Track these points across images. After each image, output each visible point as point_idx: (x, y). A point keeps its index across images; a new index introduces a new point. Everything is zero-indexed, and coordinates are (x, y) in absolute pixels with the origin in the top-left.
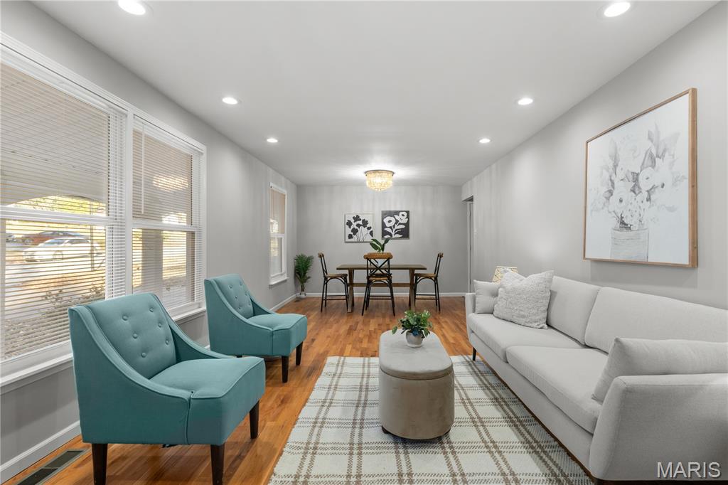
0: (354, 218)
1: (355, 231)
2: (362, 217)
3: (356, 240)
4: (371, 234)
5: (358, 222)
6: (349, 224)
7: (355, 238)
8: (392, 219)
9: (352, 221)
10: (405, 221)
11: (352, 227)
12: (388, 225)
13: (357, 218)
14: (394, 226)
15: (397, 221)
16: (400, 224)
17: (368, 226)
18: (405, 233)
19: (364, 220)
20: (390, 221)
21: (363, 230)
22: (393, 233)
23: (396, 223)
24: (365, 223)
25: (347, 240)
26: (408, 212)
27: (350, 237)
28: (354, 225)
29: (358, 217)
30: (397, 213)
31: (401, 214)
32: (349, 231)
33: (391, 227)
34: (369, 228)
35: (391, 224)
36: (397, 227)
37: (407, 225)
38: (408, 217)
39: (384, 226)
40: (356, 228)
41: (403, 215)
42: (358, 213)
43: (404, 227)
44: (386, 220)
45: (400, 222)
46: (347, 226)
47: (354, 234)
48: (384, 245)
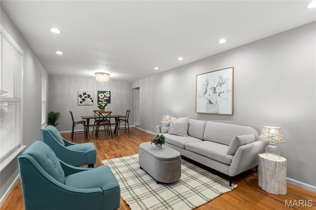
0: (83, 93)
1: (84, 100)
2: (87, 93)
3: (84, 104)
4: (92, 101)
5: (85, 96)
6: (81, 96)
7: (84, 103)
8: (103, 95)
9: (82, 95)
10: (109, 96)
11: (82, 98)
12: (100, 97)
13: (85, 94)
14: (104, 98)
15: (105, 96)
16: (106, 97)
17: (91, 97)
18: (109, 101)
19: (88, 95)
20: (101, 96)
21: (88, 100)
22: (103, 101)
23: (104, 97)
24: (89, 96)
25: (79, 104)
26: (110, 92)
27: (81, 102)
28: (83, 97)
29: (85, 93)
30: (105, 92)
31: (107, 92)
32: (80, 100)
33: (102, 98)
34: (91, 99)
35: (102, 97)
36: (105, 98)
37: (110, 97)
38: (110, 94)
39: (98, 98)
40: (84, 98)
41: (108, 93)
42: (85, 91)
43: (108, 98)
44: (100, 95)
45: (106, 96)
46: (79, 98)
47: (83, 101)
48: (104, 107)
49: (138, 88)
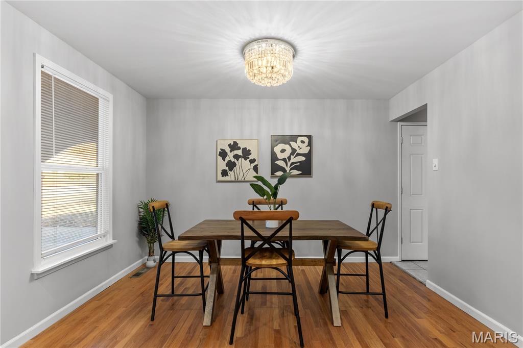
0: (230, 145)
1: (231, 165)
2: (242, 145)
3: (233, 179)
4: (256, 169)
5: (236, 152)
6: (223, 154)
7: (231, 176)
8: (287, 147)
9: (228, 150)
10: (305, 150)
11: (227, 159)
12: (280, 156)
13: (234, 146)
14: (289, 158)
15: (294, 151)
16: (299, 155)
17: (251, 157)
18: (305, 168)
19: (244, 150)
20: (283, 151)
21: (244, 164)
22: (288, 169)
23: (292, 154)
24: (246, 153)
25: (220, 178)
26: (309, 137)
27: (224, 173)
28: (230, 157)
29: (235, 143)
30: (294, 138)
31: (299, 139)
32: (222, 165)
33: (284, 160)
34: (252, 161)
35: (286, 155)
36: (293, 160)
37: (309, 156)
38: (310, 144)
39: (274, 157)
40: (233, 160)
41: (303, 142)
42: (236, 138)
43: (303, 159)
44: (277, 149)
45: (299, 151)
46: (220, 158)
47: (231, 170)
48: (276, 188)
49: (418, 116)
